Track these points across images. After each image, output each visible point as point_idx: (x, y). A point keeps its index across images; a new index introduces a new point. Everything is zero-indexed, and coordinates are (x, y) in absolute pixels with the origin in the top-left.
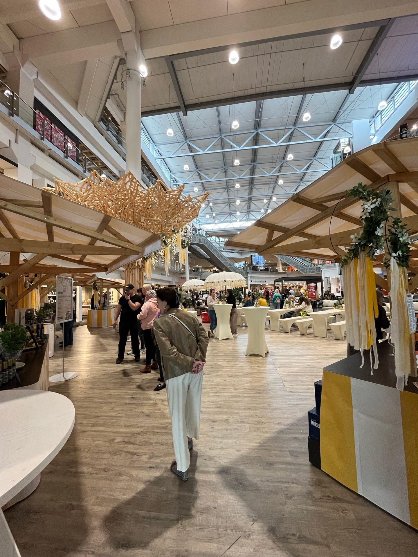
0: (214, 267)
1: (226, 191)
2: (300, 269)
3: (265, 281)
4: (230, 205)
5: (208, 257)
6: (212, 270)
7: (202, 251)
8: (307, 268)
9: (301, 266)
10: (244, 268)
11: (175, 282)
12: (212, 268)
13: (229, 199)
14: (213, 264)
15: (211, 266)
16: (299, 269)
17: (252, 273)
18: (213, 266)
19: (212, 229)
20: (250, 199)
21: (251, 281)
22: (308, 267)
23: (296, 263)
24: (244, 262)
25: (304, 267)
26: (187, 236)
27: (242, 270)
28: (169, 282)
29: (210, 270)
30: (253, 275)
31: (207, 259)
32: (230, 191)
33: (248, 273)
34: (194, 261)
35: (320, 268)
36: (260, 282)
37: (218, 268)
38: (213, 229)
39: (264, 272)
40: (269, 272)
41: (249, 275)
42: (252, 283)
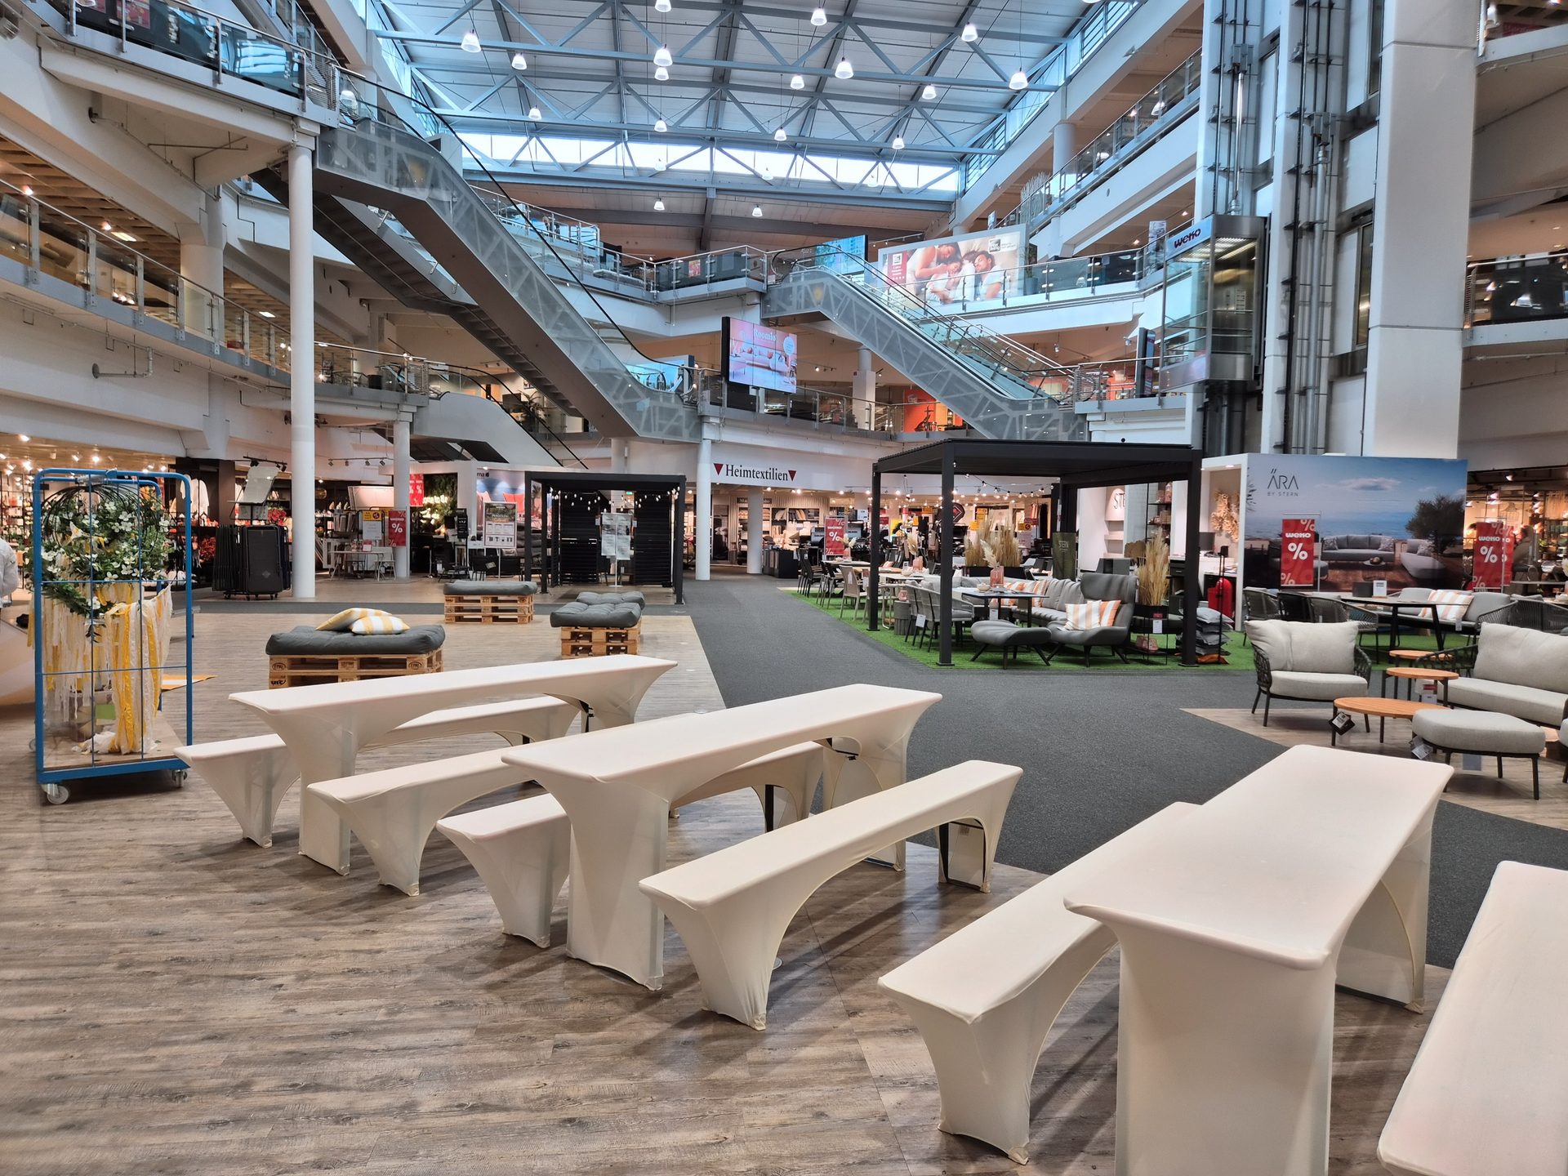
0: (511, 377)
1: (607, 14)
2: (981, 417)
3: (792, 473)
4: (625, 91)
5: (466, 298)
6: (499, 392)
7: (426, 261)
8: (1016, 414)
9: (985, 399)
10: (679, 391)
11: (232, 442)
12: (498, 379)
13: (617, 60)
14: (510, 359)
15: (493, 369)
16: (975, 415)
17: (725, 423)
18: (504, 368)
19: (510, 157)
20: (722, 77)
21: (718, 467)
22: (1025, 407)
23: (959, 381)
24: (683, 361)
25: (1004, 406)
26: (303, 126)
27: (667, 397)
28: (179, 433)
29: (488, 391)
30: (728, 436)
31: (456, 311)
32: (625, 17)
33: (702, 419)
34: (390, 330)
35: (1084, 416)
36: (764, 475)
37: (534, 380)
38: (515, 163)
39: (789, 419)
40: (816, 425)
41: (708, 433)
42: (723, 478)
